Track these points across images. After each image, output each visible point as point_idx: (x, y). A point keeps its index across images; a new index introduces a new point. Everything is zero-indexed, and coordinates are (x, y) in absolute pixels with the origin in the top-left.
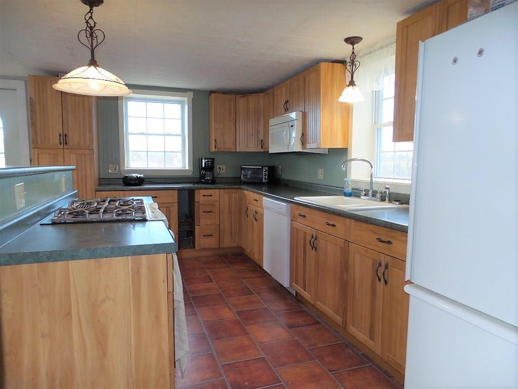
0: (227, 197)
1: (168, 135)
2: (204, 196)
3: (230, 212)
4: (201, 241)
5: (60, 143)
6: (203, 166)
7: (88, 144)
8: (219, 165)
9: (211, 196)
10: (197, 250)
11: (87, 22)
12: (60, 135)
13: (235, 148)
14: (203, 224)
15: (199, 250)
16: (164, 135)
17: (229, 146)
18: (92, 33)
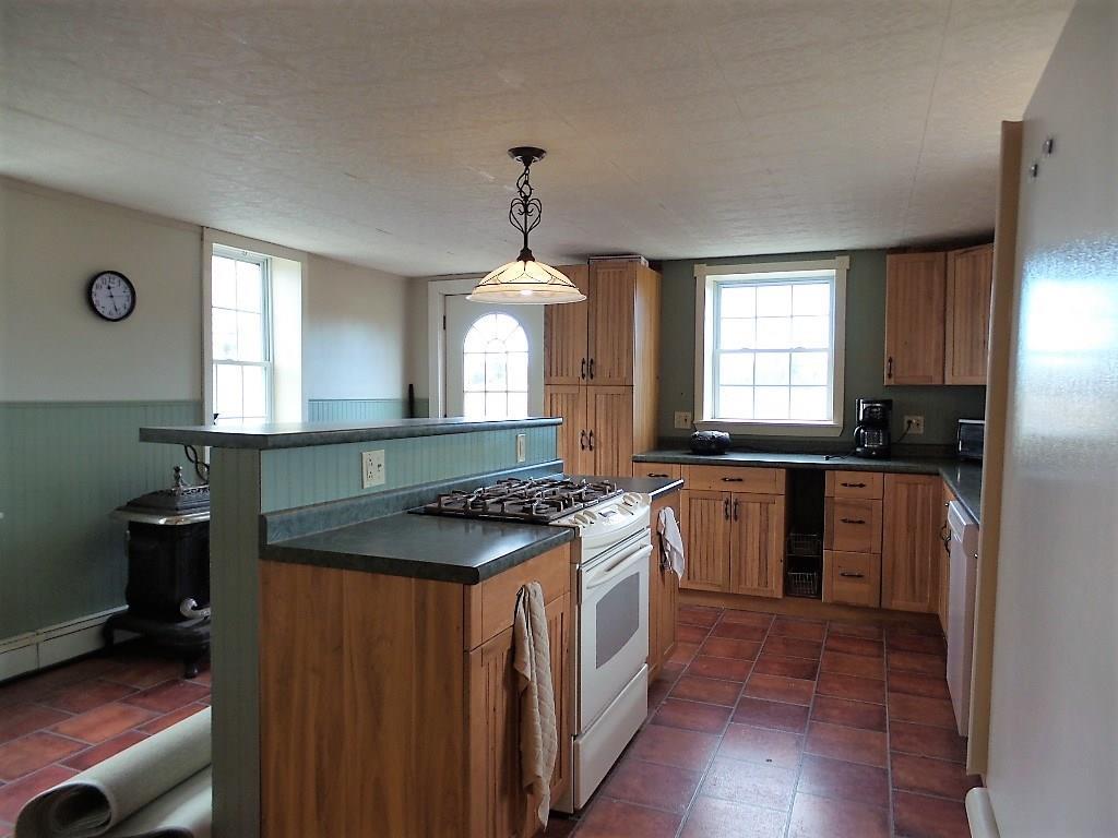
0: (903, 491)
1: (799, 350)
2: (845, 485)
3: (910, 528)
4: (834, 586)
5: (583, 376)
6: (861, 418)
7: (625, 375)
8: (908, 414)
9: (861, 486)
10: (825, 604)
11: (521, 191)
12: (583, 363)
13: (940, 378)
14: (840, 549)
15: (831, 604)
16: (790, 351)
17: (926, 372)
18: (526, 207)
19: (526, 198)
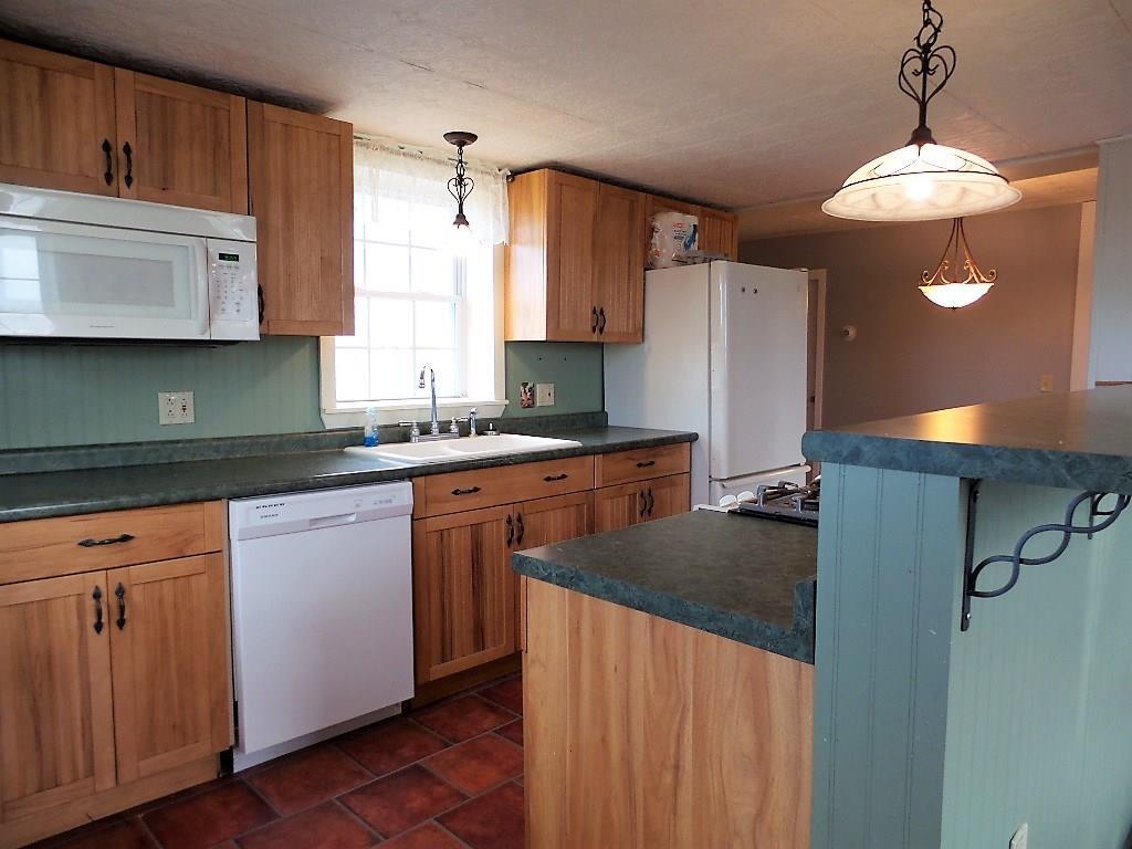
18: (926, 62)
19: (927, 48)
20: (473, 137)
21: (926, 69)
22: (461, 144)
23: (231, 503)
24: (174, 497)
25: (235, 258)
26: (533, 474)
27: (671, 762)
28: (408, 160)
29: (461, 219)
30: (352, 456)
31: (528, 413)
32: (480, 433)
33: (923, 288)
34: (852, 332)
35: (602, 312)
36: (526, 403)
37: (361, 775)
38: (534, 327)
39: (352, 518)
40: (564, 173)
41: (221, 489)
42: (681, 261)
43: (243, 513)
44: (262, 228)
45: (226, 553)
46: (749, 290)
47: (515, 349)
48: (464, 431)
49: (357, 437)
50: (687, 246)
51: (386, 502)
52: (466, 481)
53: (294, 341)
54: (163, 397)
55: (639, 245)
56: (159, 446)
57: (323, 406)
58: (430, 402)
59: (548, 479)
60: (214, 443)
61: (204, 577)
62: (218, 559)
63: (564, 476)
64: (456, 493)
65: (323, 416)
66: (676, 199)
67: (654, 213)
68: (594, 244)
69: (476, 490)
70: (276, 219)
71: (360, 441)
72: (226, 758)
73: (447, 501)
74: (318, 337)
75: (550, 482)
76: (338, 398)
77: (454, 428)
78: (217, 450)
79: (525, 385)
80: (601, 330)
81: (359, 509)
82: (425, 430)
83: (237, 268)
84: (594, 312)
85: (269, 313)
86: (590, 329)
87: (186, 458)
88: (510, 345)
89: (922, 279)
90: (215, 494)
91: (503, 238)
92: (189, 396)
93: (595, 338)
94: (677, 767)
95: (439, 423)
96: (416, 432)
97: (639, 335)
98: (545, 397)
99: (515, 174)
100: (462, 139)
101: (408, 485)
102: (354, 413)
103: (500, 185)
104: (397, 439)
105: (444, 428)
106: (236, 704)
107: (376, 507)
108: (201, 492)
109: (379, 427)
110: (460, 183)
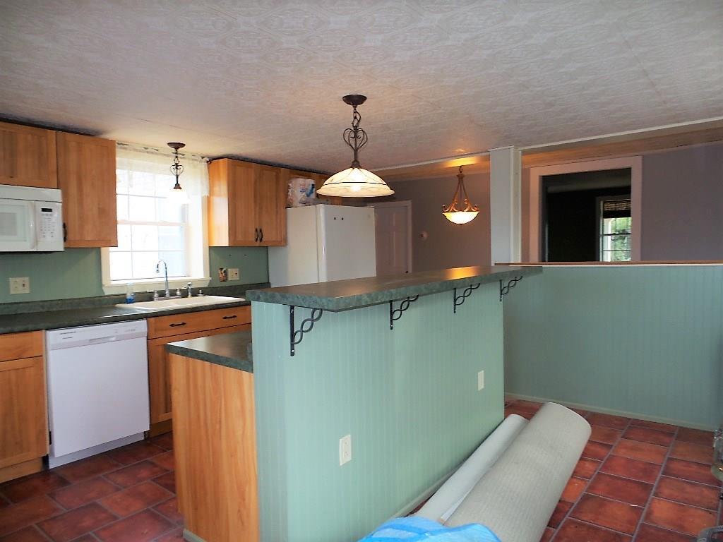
18: (356, 134)
19: (356, 127)
20: (183, 145)
21: (355, 137)
22: (177, 148)
23: (48, 332)
24: (16, 329)
25: (50, 210)
26: (217, 315)
27: (218, 420)
28: (150, 155)
29: (177, 186)
30: (120, 308)
31: (224, 284)
32: (194, 295)
33: (445, 214)
34: (425, 235)
35: (261, 231)
36: (222, 279)
37: (117, 466)
38: (223, 240)
39: (113, 339)
40: (236, 161)
41: (42, 325)
42: (305, 203)
43: (54, 337)
44: (65, 196)
45: (44, 357)
46: (339, 219)
47: (214, 251)
48: (184, 294)
49: (123, 299)
50: (308, 196)
51: (132, 330)
52: (178, 319)
53: (86, 250)
54: (12, 280)
55: (282, 195)
56: (9, 306)
57: (104, 282)
58: (165, 279)
59: (225, 318)
60: (41, 303)
61: (32, 368)
62: (39, 360)
63: (234, 317)
64: (172, 325)
65: (103, 288)
66: (305, 171)
67: (290, 178)
68: (255, 197)
69: (183, 324)
70: (73, 190)
71: (125, 301)
72: (45, 460)
73: (166, 330)
74: (99, 248)
75: (227, 320)
76: (112, 278)
77: (178, 293)
78: (43, 307)
79: (222, 269)
80: (261, 240)
81: (118, 334)
82: (162, 295)
83: (51, 215)
84: (256, 230)
85: (70, 236)
86: (254, 239)
87: (25, 311)
88: (212, 249)
89: (444, 209)
90: (39, 327)
91: (206, 193)
92: (27, 279)
93: (258, 244)
94: (220, 422)
95: (170, 291)
96: (156, 295)
97: (283, 242)
98: (234, 276)
99: (212, 160)
100: (177, 146)
101: (144, 322)
102: (122, 286)
103: (203, 166)
104: (146, 299)
105: (173, 293)
106: (50, 433)
107: (128, 333)
108: (30, 327)
109: (135, 294)
110: (177, 168)
